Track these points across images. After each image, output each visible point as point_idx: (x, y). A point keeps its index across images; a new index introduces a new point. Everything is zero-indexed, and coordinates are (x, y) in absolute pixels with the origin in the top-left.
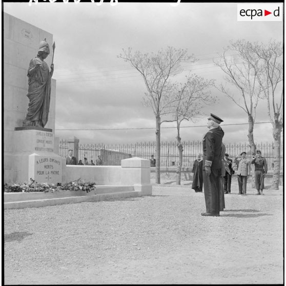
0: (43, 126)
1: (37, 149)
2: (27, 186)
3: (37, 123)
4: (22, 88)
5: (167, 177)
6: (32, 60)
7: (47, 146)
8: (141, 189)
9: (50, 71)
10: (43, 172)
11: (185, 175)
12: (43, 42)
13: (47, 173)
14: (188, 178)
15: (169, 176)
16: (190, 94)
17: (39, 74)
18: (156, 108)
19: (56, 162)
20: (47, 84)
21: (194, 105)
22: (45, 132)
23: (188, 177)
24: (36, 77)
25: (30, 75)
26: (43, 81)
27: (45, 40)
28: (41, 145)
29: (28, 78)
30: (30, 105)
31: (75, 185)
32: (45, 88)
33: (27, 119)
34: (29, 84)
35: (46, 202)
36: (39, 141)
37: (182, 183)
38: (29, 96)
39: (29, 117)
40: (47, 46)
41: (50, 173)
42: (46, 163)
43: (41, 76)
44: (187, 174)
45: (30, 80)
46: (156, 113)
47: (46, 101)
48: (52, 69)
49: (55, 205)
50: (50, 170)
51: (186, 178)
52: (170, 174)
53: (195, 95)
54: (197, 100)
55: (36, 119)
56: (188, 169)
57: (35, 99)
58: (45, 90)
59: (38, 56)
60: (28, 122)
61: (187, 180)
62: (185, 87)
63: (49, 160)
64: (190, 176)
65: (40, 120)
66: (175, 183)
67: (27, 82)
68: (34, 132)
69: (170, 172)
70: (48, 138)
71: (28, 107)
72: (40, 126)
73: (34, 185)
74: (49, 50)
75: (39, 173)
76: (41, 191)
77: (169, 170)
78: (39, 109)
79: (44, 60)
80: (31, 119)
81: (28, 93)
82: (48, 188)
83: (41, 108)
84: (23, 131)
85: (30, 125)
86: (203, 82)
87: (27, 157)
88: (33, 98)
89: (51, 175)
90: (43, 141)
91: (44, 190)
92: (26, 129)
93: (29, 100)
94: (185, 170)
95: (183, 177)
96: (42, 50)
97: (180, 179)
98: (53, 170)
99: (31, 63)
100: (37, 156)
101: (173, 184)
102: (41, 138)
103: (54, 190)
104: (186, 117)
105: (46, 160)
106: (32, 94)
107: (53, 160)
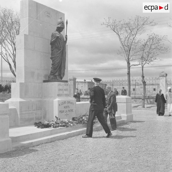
0: (61, 78)
1: (59, 95)
2: (54, 123)
3: (57, 77)
4: (47, 53)
5: (135, 102)
6: (53, 33)
7: (65, 92)
8: (126, 118)
9: (65, 40)
10: (63, 111)
11: (147, 101)
12: (59, 20)
13: (66, 112)
14: (149, 103)
15: (136, 101)
16: (150, 46)
17: (58, 43)
18: (127, 57)
19: (71, 103)
20: (63, 50)
21: (152, 53)
22: (63, 83)
23: (149, 101)
24: (56, 45)
25: (52, 44)
26: (61, 48)
27: (61, 18)
28: (61, 92)
29: (50, 46)
30: (52, 65)
31: (85, 119)
32: (62, 52)
33: (51, 74)
34: (51, 50)
35: (68, 135)
36: (60, 90)
37: (145, 106)
38: (51, 58)
39: (52, 73)
40: (62, 23)
41: (68, 111)
42: (65, 105)
43: (60, 44)
44: (148, 100)
45: (52, 47)
46: (127, 60)
47: (63, 61)
48: (66, 38)
49: (74, 136)
50: (67, 109)
51: (148, 102)
52: (137, 100)
53: (153, 47)
54: (155, 50)
55: (57, 74)
56: (149, 96)
57: (56, 60)
58: (62, 53)
59: (57, 30)
60: (52, 76)
61: (149, 104)
62: (147, 42)
63: (67, 103)
64: (150, 102)
65: (60, 75)
66: (141, 106)
67: (50, 49)
68: (56, 83)
69: (136, 98)
70: (65, 87)
71: (52, 66)
72: (60, 79)
73: (59, 121)
74: (64, 26)
75: (61, 112)
76: (64, 126)
77: (136, 97)
78: (58, 67)
79: (61, 33)
80: (53, 74)
81: (51, 56)
82: (68, 123)
83: (60, 66)
84: (49, 83)
85: (53, 78)
86: (159, 38)
87: (53, 101)
88: (55, 60)
89: (68, 113)
90: (63, 89)
91: (65, 125)
92: (51, 82)
93: (52, 61)
94: (147, 97)
95: (146, 102)
96: (59, 26)
97: (144, 104)
98: (70, 109)
99: (53, 36)
100: (59, 100)
101: (139, 107)
102: (61, 87)
103: (71, 124)
104: (147, 62)
105: (65, 102)
106: (54, 57)
107: (69, 102)
